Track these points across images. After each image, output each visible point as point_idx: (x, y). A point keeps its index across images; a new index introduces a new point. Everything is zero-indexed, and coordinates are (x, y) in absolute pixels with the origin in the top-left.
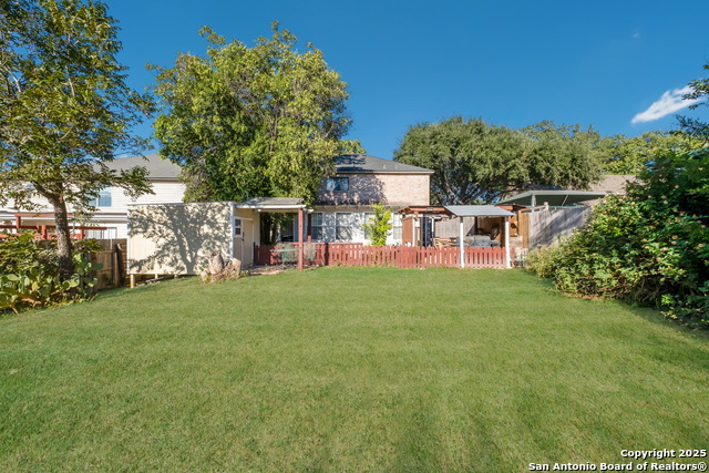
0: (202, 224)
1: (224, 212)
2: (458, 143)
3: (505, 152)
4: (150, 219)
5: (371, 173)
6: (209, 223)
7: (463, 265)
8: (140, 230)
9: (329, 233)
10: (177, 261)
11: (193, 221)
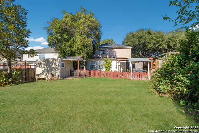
0: (53, 64)
1: (58, 61)
2: (141, 38)
3: (158, 39)
4: (41, 63)
5: (112, 49)
6: (54, 64)
7: (132, 78)
8: (39, 66)
9: (97, 67)
10: (47, 74)
11: (51, 63)
